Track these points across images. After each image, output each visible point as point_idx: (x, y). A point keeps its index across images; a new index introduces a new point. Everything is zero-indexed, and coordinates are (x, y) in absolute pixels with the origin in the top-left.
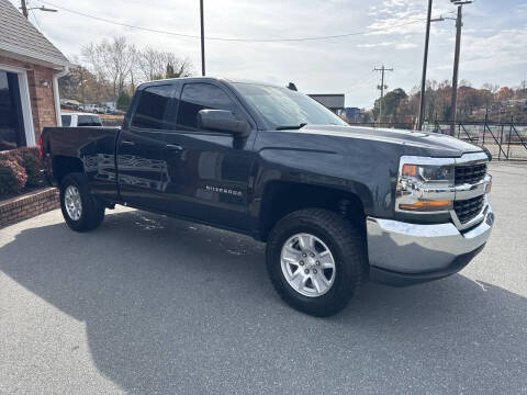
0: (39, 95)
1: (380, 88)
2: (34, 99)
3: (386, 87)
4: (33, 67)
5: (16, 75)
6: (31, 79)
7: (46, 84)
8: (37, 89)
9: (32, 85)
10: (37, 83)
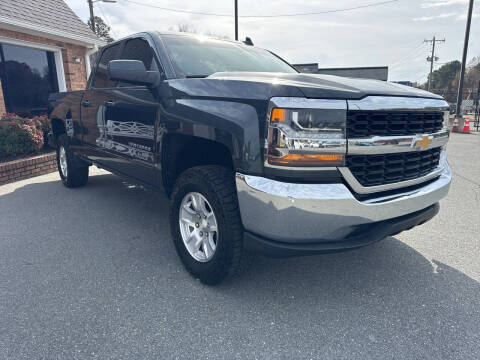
0: (71, 70)
1: (430, 60)
2: (67, 74)
3: (437, 59)
4: (66, 45)
5: (53, 53)
6: (64, 56)
7: (78, 60)
8: (70, 65)
9: (66, 62)
10: (70, 59)
